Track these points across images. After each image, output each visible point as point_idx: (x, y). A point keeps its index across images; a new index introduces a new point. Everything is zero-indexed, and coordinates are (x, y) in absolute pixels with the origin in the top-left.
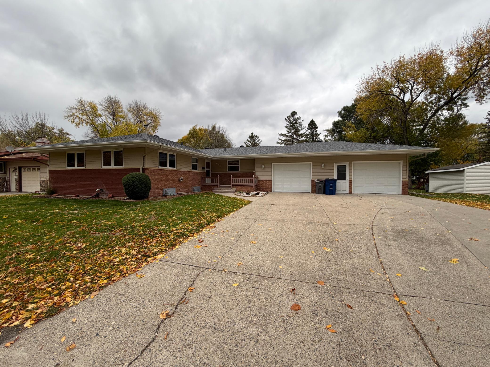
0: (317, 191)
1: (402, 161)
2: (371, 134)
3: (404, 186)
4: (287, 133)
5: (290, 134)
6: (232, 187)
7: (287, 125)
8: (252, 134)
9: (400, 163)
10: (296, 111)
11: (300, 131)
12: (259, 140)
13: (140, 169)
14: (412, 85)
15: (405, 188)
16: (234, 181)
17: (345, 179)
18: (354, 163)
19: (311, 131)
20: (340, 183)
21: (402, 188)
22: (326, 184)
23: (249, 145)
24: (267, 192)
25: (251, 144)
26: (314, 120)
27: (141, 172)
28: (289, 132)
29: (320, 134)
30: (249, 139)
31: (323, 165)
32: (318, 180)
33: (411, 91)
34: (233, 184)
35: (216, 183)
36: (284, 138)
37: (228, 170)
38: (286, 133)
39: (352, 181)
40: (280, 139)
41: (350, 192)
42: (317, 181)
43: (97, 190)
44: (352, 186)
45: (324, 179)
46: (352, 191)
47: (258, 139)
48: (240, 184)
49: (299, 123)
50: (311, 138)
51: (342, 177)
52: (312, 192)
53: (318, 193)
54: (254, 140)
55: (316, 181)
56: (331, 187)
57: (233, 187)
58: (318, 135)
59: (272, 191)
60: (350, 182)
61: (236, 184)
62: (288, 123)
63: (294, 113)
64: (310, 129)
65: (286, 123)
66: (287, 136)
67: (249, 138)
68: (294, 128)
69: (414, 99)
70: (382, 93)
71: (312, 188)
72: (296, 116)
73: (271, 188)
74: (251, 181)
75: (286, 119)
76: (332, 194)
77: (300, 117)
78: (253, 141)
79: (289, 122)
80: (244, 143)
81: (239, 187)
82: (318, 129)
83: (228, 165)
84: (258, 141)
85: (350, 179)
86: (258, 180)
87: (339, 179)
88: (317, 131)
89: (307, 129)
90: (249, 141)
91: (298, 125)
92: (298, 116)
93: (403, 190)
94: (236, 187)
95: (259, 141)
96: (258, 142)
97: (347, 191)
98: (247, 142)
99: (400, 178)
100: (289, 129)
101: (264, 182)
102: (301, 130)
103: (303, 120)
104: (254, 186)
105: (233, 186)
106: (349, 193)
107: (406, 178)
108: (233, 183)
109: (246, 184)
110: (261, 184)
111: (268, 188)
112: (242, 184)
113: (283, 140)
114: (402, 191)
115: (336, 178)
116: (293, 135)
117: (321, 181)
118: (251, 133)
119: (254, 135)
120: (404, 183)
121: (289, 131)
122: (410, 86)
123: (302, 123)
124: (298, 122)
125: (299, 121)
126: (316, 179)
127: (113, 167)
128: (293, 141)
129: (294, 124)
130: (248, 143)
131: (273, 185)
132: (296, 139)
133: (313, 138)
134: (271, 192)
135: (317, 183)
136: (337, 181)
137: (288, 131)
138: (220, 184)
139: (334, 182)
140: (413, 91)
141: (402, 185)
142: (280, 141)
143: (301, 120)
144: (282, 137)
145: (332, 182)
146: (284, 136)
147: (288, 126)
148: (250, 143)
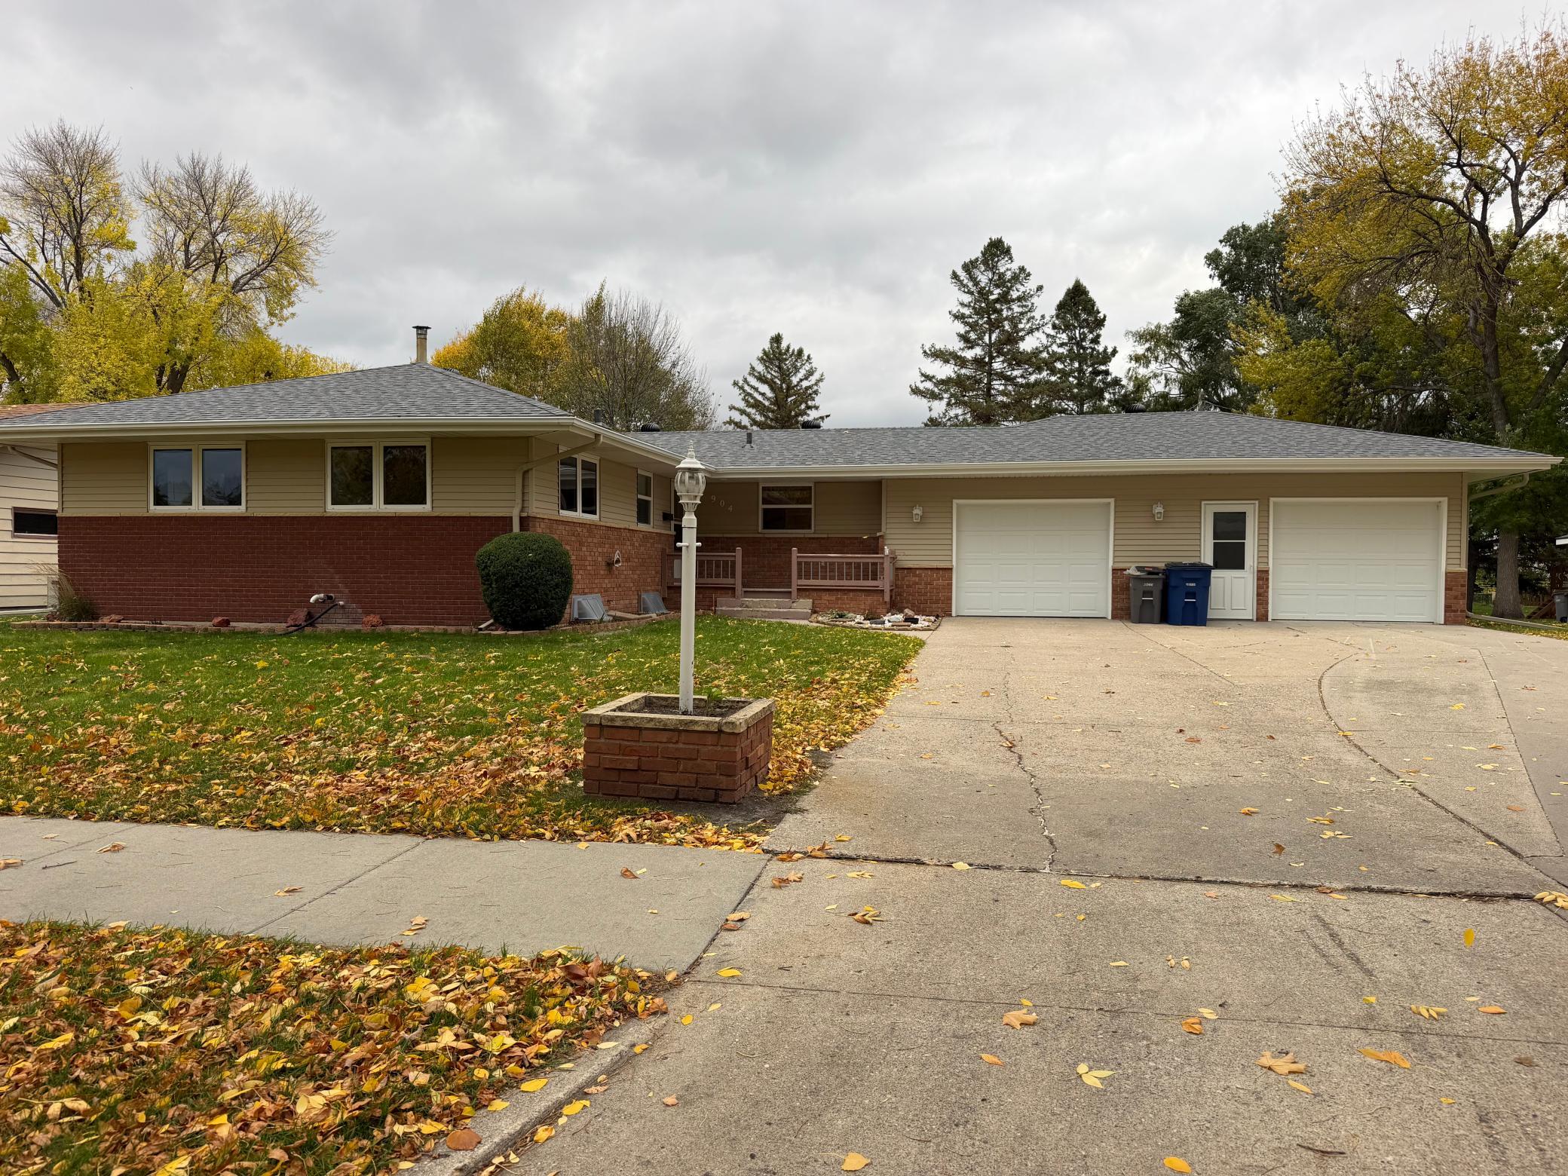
0: (1134, 612)
1: (1446, 499)
2: (1351, 365)
3: (1453, 593)
4: (962, 345)
5: (978, 351)
6: (794, 594)
7: (962, 304)
8: (777, 339)
9: (1438, 505)
10: (1007, 241)
11: (1022, 339)
12: (811, 373)
13: (511, 518)
14: (1520, 162)
15: (1456, 598)
16: (806, 571)
17: (1240, 565)
18: (1275, 503)
19: (1071, 338)
20: (1222, 580)
21: (1446, 598)
22: (1173, 582)
23: (760, 398)
24: (937, 617)
25: (770, 394)
26: (1085, 282)
27: (516, 528)
28: (970, 344)
29: (1115, 352)
30: (760, 368)
31: (1159, 509)
32: (1139, 569)
33: (1515, 185)
34: (801, 582)
35: (730, 581)
36: (946, 371)
37: (765, 527)
38: (956, 345)
39: (1267, 572)
40: (928, 378)
41: (1262, 617)
42: (1138, 573)
43: (312, 600)
44: (1267, 592)
45: (1162, 566)
46: (1267, 612)
47: (807, 367)
48: (828, 582)
49: (1019, 299)
50: (1070, 373)
51: (1230, 556)
52: (1115, 617)
53: (1141, 620)
54: (785, 376)
55: (1133, 572)
56: (1191, 594)
57: (799, 596)
58: (1106, 357)
59: (954, 614)
60: (1263, 577)
61: (812, 582)
62: (967, 298)
63: (997, 249)
64: (1068, 327)
65: (956, 298)
66: (962, 362)
67: (761, 360)
68: (994, 325)
69: (1525, 219)
70: (1393, 190)
71: (1113, 602)
72: (1003, 266)
73: (950, 599)
74: (874, 572)
75: (955, 276)
76: (1194, 623)
77: (1022, 269)
78: (783, 381)
79: (971, 293)
80: (735, 384)
81: (826, 597)
82: (1103, 332)
83: (762, 506)
84: (806, 378)
85: (1263, 567)
86: (897, 569)
87: (1218, 565)
88: (1098, 336)
89: (1054, 327)
90: (761, 379)
91: (1016, 309)
92: (1014, 266)
93: (1448, 608)
94: (815, 594)
95: (813, 379)
96: (805, 384)
97: (1250, 613)
98: (753, 382)
99: (1437, 561)
100: (973, 327)
101: (919, 576)
102: (1031, 331)
103: (1040, 288)
104: (887, 589)
105: (803, 591)
106: (1258, 620)
107: (1458, 562)
108: (800, 577)
109: (853, 583)
110: (908, 586)
111: (937, 602)
112: (841, 583)
113: (942, 382)
114: (1445, 611)
115: (1208, 559)
116: (992, 358)
117: (1150, 573)
118: (773, 334)
119: (784, 345)
120: (1451, 578)
121: (973, 336)
122: (1512, 164)
123: (1035, 300)
124: (1014, 294)
125: (1022, 289)
126: (1133, 566)
127: (378, 506)
128: (989, 387)
129: (997, 301)
130: (756, 389)
131: (957, 587)
132: (1002, 376)
133: (1080, 370)
134: (950, 615)
135: (1137, 578)
136: (1214, 573)
137: (964, 338)
138: (744, 586)
139: (1202, 574)
140: (1523, 188)
141: (1446, 589)
142: (929, 385)
143: (1031, 285)
144: (939, 363)
145: (1197, 576)
146: (947, 361)
147: (967, 311)
148: (764, 388)
